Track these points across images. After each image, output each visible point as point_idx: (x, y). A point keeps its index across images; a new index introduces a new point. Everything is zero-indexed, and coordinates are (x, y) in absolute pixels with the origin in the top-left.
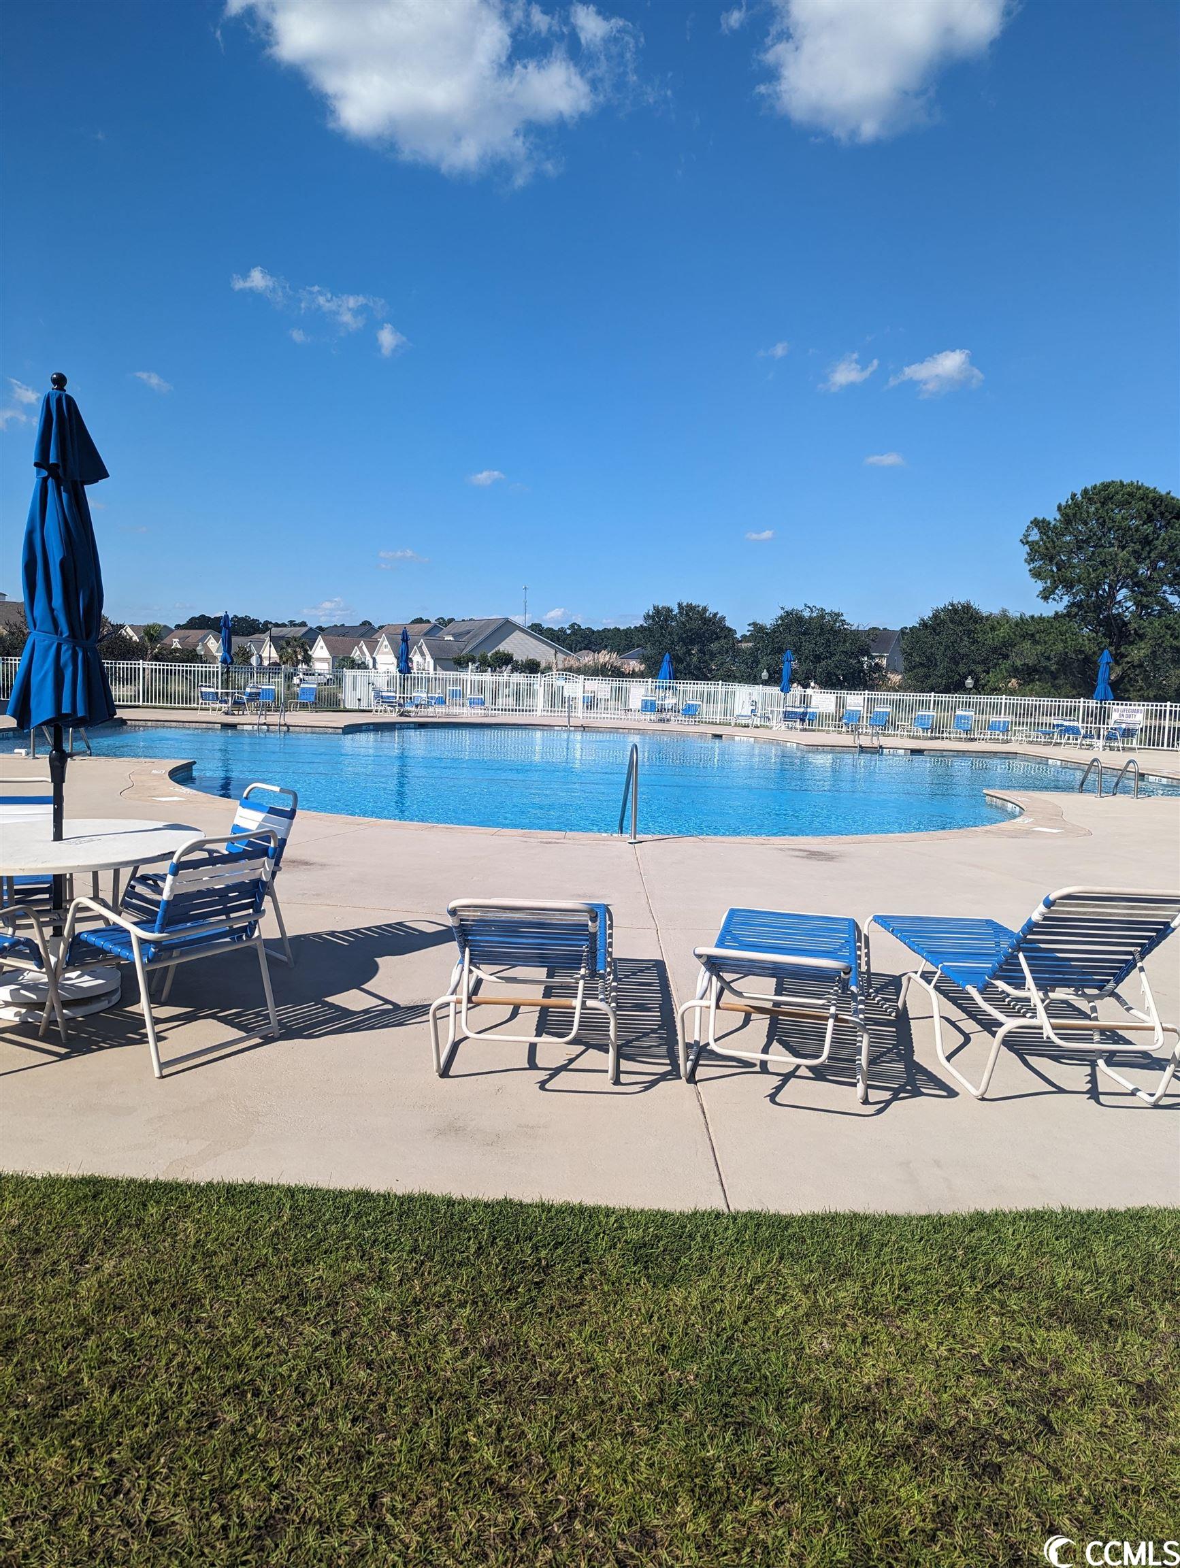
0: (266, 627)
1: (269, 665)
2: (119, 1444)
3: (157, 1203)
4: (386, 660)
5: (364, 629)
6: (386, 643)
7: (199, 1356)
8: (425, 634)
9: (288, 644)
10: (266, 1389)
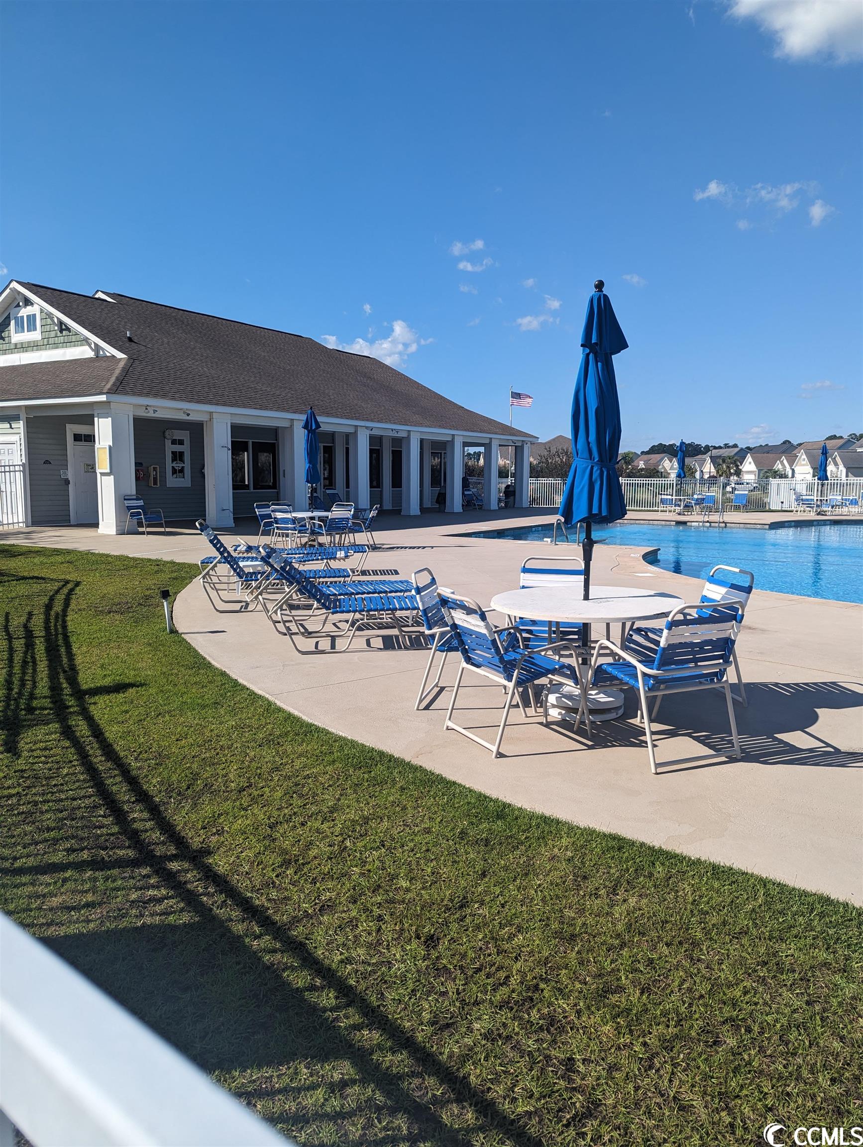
0: (707, 449)
1: (710, 477)
2: (650, 1033)
3: (663, 864)
4: (804, 471)
5: (785, 446)
6: (804, 457)
7: (703, 988)
8: (840, 448)
9: (724, 461)
10: (756, 1029)
